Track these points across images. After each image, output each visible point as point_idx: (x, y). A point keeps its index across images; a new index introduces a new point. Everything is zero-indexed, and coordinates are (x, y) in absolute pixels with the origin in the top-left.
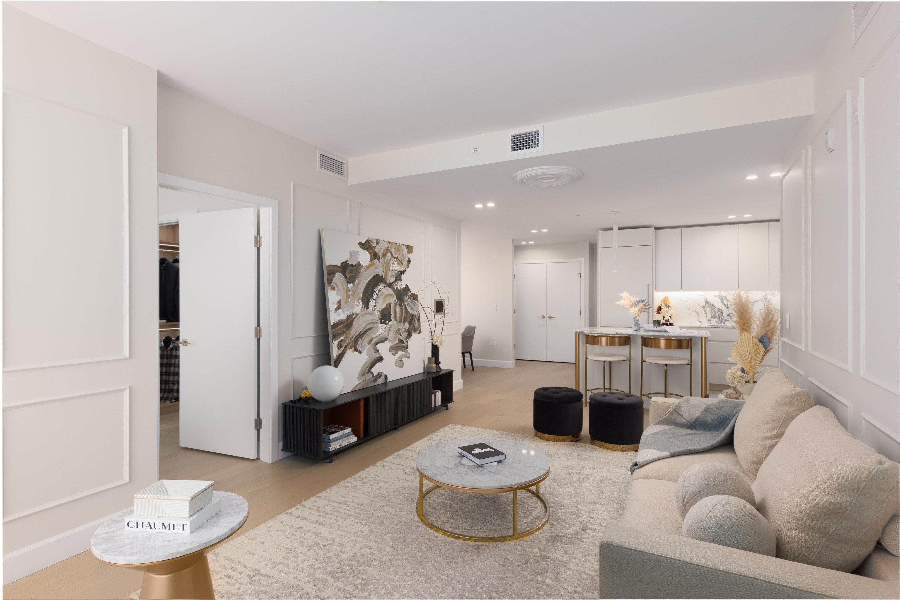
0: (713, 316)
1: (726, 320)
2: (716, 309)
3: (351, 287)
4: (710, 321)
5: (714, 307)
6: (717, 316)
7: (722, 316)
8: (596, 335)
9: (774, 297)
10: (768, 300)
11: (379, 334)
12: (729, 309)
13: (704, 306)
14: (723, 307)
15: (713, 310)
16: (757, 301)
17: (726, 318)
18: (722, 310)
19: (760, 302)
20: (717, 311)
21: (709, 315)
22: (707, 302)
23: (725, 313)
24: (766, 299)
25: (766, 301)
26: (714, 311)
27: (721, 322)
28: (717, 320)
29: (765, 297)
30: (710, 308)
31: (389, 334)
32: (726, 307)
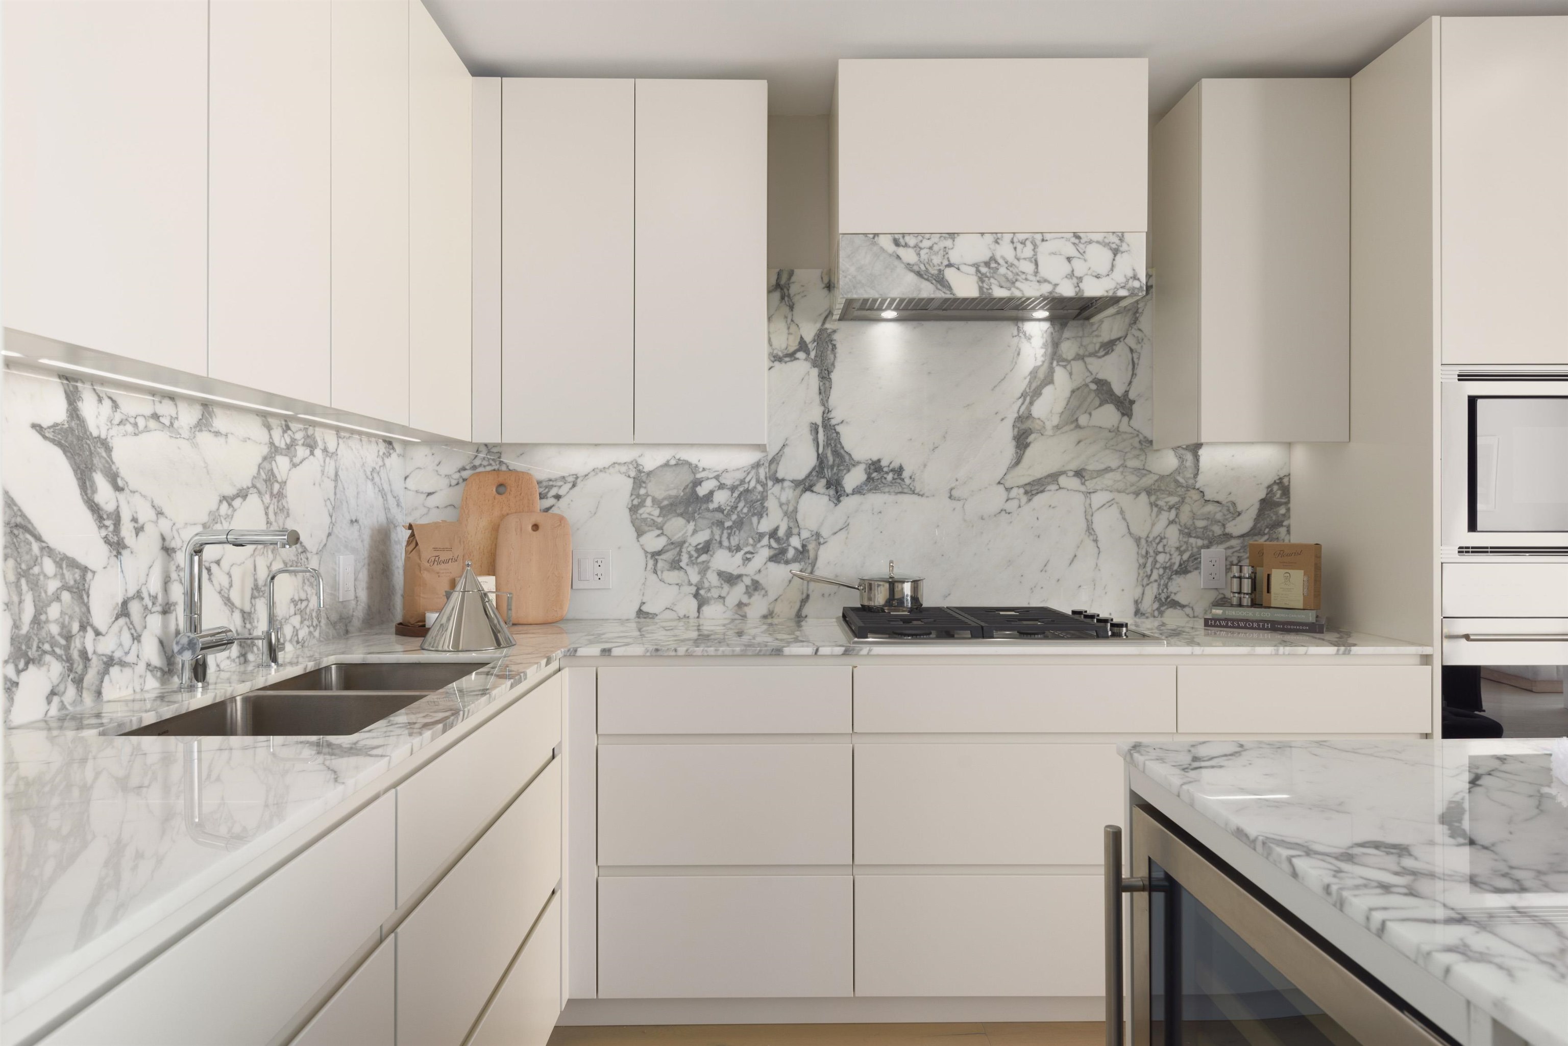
0: (28, 638)
1: (109, 662)
2: (49, 566)
5: (35, 547)
6: (54, 629)
7: (83, 628)
9: (295, 465)
12: (125, 553)
17: (107, 646)
18: (85, 570)
20: (53, 586)
24: (271, 478)
26: (35, 585)
27: (79, 682)
32: (106, 540)
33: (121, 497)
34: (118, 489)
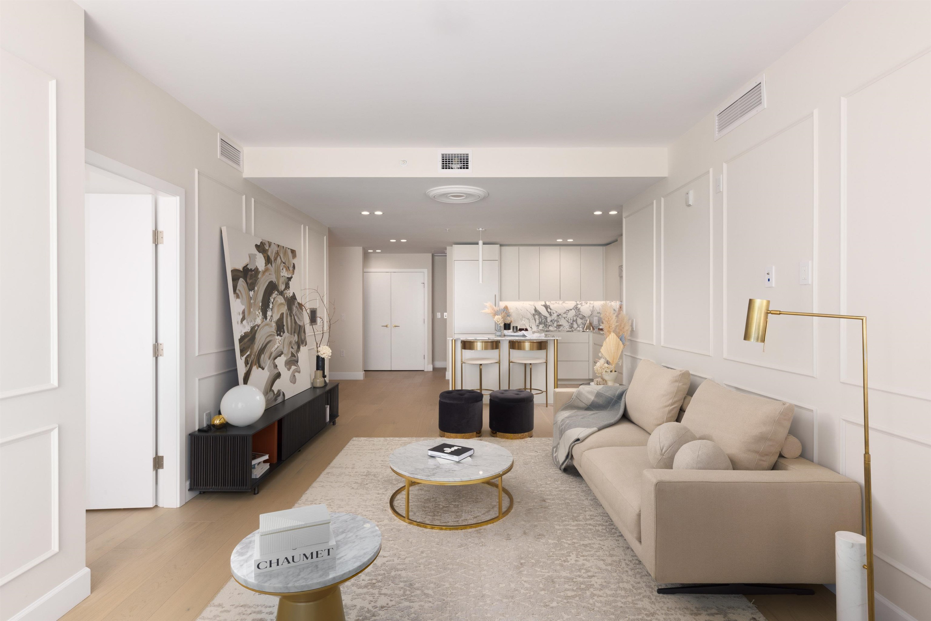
0: (540, 322)
1: (550, 326)
2: (543, 317)
3: (252, 295)
4: (538, 327)
5: (541, 315)
6: (543, 322)
7: (546, 322)
8: (472, 341)
9: (582, 306)
10: (578, 309)
11: (276, 347)
12: (552, 316)
13: (534, 314)
14: (547, 314)
15: (540, 317)
16: (571, 310)
17: (549, 324)
18: (547, 317)
19: (573, 311)
20: (543, 318)
21: (537, 321)
22: (536, 310)
23: (549, 320)
24: (577, 308)
25: (577, 310)
27: (546, 327)
28: (543, 325)
29: (576, 306)
30: (538, 316)
31: (284, 348)
32: (549, 314)
33: (551, 311)
34: (551, 310)
